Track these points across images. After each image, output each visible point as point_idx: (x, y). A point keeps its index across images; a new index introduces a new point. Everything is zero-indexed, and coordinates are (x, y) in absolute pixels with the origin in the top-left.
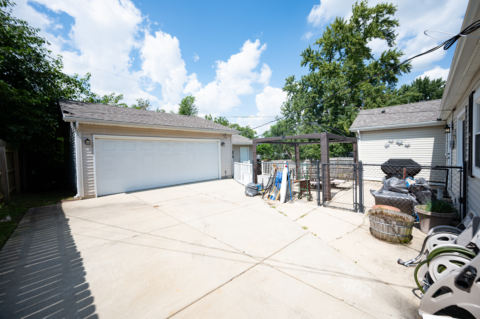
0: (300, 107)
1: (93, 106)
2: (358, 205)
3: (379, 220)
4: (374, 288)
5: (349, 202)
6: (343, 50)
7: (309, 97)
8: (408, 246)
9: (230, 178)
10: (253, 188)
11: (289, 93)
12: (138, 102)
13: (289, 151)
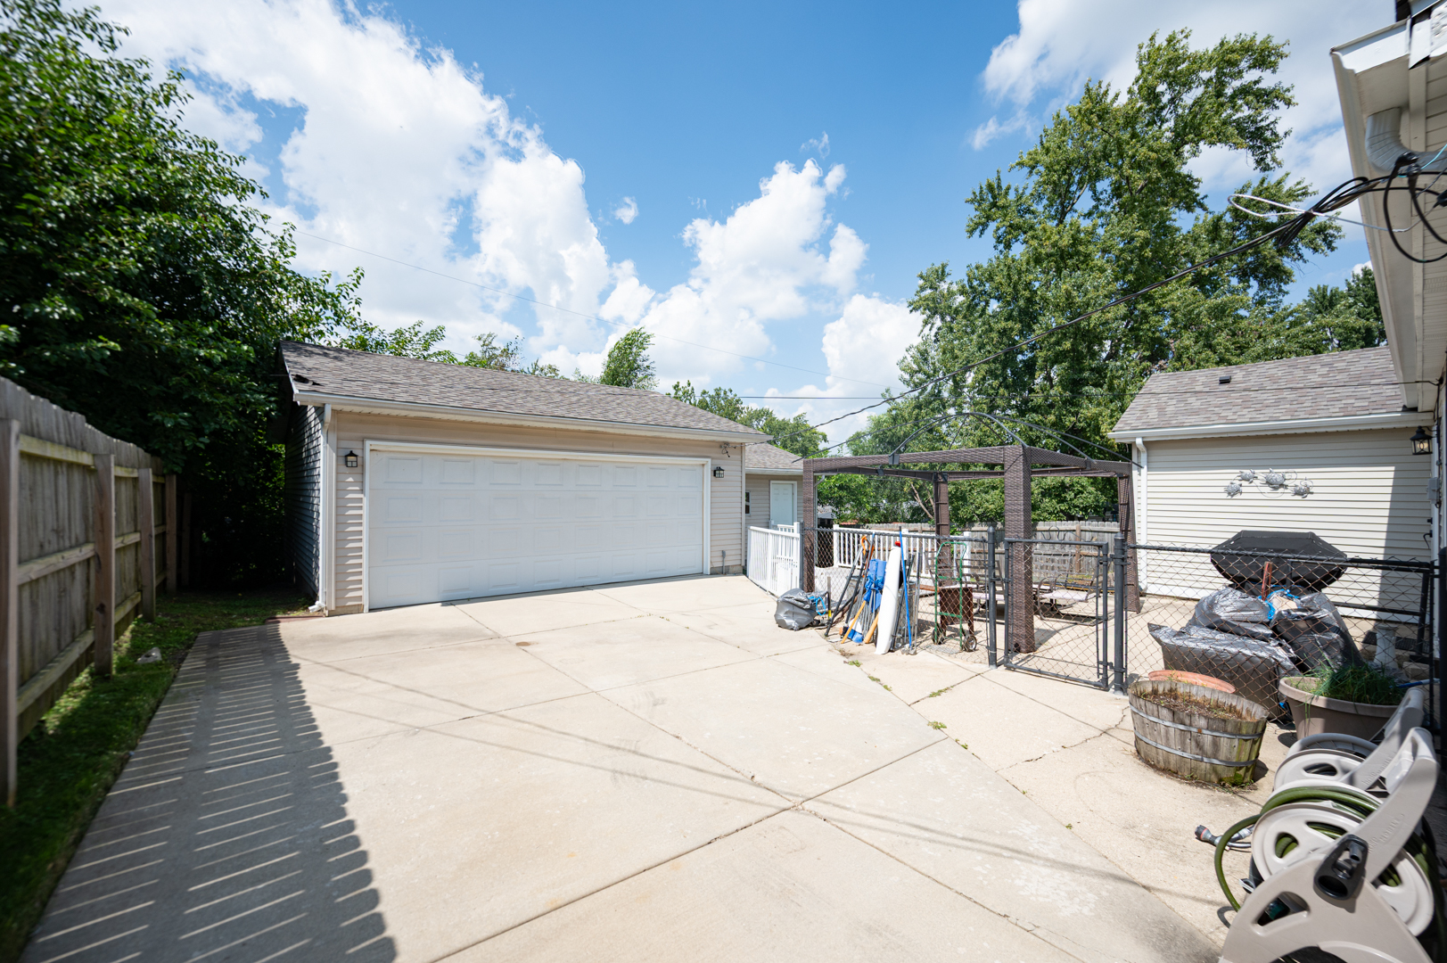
0: (960, 361)
1: (367, 361)
2: (1112, 667)
3: (1156, 713)
4: (1104, 893)
5: (1082, 658)
6: (1104, 185)
7: (991, 330)
8: (1245, 795)
9: (735, 574)
10: (800, 604)
11: (929, 317)
12: (482, 343)
13: (925, 495)
